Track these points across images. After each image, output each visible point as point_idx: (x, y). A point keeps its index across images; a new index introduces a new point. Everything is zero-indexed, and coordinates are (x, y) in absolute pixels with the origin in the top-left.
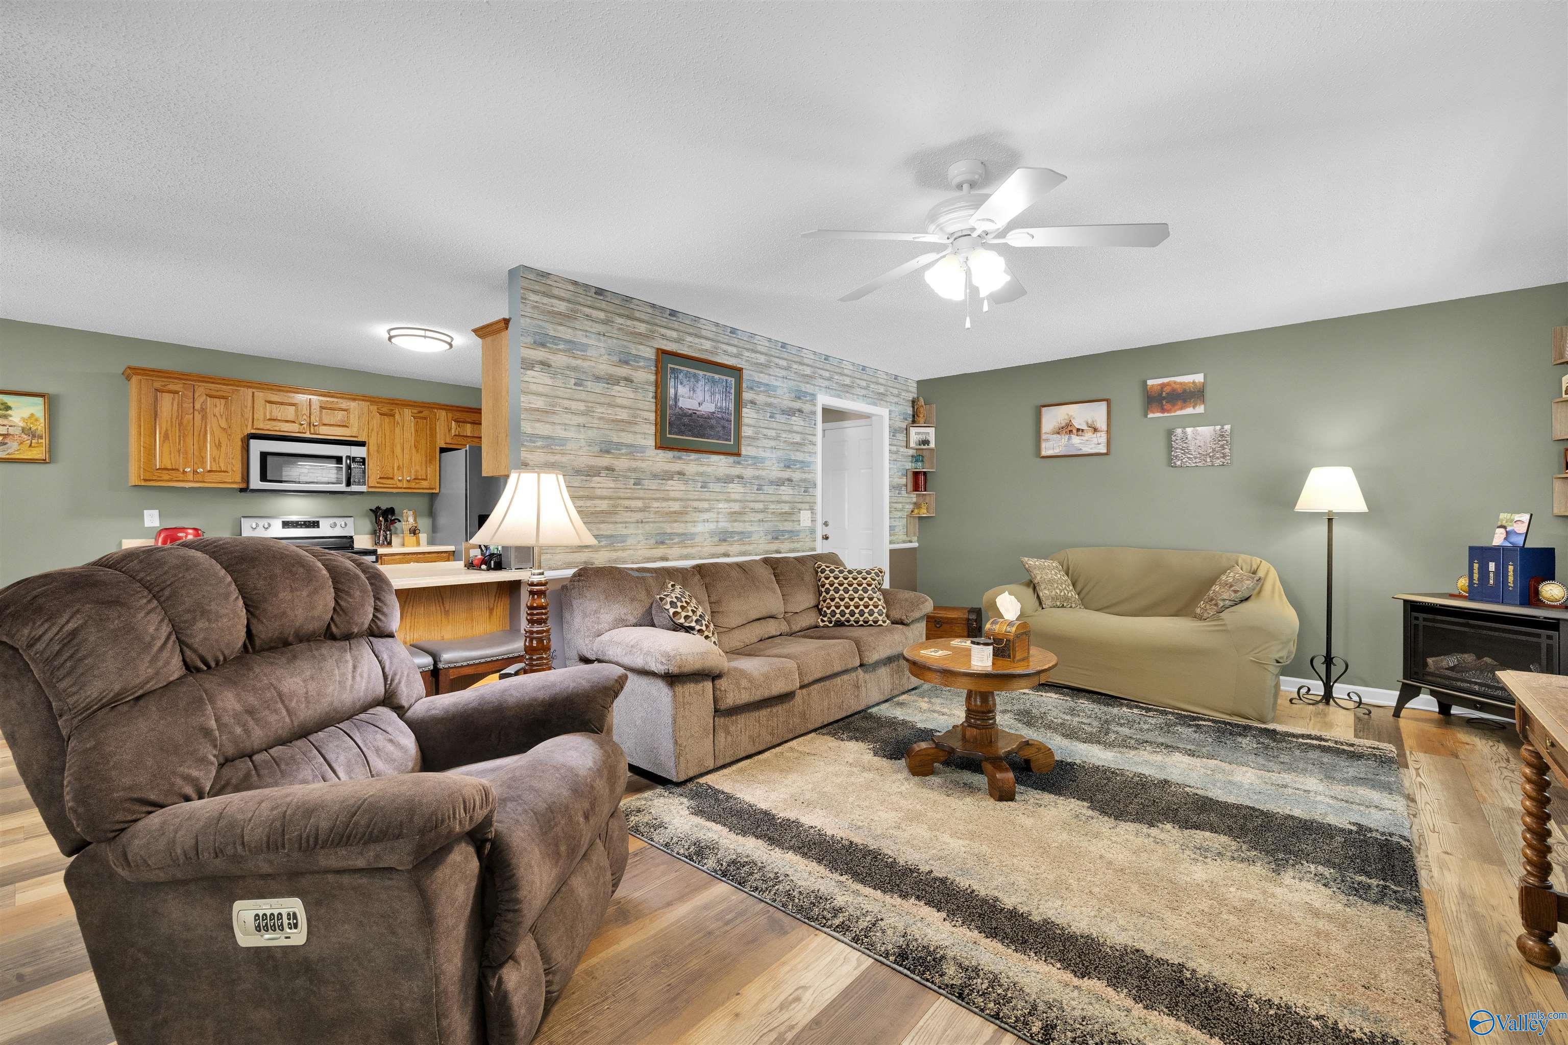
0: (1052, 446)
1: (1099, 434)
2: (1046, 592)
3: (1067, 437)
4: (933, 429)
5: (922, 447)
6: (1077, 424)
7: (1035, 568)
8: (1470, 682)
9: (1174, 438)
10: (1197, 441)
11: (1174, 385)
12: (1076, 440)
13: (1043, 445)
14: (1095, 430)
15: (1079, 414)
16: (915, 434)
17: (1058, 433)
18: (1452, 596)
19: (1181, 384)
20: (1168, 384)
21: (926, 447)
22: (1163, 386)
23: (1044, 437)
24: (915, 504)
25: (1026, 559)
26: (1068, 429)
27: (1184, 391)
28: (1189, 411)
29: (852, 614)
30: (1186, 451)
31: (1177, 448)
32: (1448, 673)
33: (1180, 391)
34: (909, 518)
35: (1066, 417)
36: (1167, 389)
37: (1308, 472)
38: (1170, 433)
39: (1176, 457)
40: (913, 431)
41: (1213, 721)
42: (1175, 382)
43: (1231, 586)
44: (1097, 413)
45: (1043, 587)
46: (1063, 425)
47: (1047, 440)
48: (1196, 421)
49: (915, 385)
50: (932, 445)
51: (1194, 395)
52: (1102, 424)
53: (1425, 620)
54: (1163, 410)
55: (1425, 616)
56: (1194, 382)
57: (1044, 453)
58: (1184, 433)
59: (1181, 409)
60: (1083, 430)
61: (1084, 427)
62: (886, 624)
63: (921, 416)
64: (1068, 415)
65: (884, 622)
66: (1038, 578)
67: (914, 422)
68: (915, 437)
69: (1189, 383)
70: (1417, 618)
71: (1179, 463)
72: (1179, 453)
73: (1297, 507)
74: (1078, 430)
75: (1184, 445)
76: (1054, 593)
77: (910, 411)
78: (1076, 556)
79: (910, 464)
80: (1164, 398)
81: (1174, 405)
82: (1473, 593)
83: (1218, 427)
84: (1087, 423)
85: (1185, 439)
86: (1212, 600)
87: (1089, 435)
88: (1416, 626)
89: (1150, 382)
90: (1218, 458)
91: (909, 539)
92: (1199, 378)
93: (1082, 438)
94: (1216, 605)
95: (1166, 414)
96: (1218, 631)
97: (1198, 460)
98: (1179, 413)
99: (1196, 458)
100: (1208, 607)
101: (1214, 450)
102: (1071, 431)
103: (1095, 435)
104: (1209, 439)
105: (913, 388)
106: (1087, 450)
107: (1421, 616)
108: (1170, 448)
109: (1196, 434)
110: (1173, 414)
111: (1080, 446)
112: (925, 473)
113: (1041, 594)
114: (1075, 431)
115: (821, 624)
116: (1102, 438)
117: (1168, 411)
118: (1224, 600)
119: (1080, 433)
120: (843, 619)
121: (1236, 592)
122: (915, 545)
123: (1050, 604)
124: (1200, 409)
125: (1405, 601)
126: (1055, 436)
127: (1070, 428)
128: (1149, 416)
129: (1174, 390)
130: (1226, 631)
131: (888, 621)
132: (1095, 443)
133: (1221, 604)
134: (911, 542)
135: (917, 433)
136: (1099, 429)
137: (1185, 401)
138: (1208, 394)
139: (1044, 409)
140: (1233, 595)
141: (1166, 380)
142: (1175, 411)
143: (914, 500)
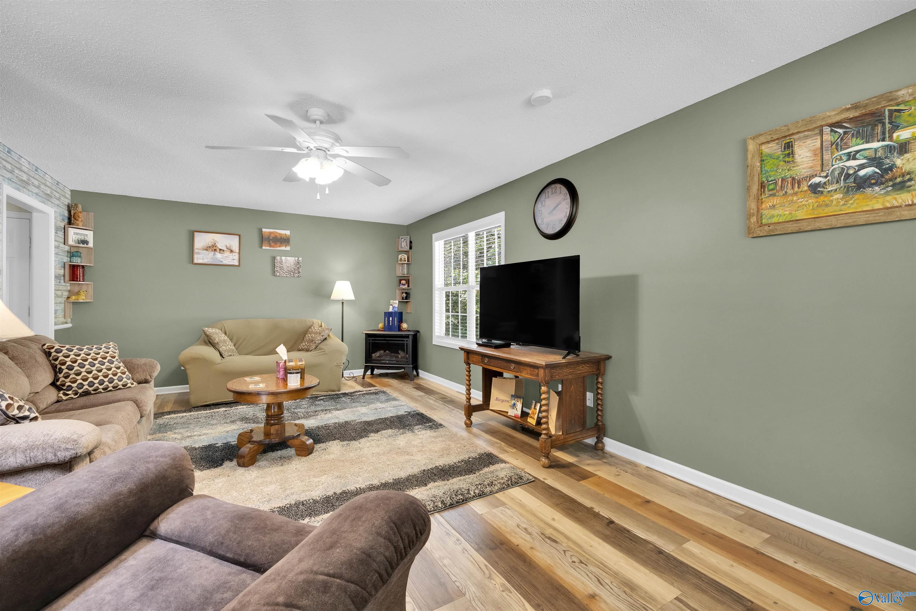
0: (201, 257)
1: (234, 254)
2: (224, 347)
3: (213, 253)
4: (92, 232)
5: (81, 245)
6: (220, 246)
7: (214, 334)
8: (385, 360)
9: (276, 261)
10: (287, 264)
11: (276, 234)
12: (218, 255)
13: (196, 256)
14: (232, 251)
15: (222, 240)
16: (73, 235)
17: (207, 250)
18: (379, 330)
19: (279, 234)
20: (273, 233)
21: (85, 245)
22: (271, 233)
23: (196, 251)
24: (69, 291)
25: (207, 329)
26: (213, 248)
27: (281, 238)
28: (283, 248)
29: (101, 383)
30: (281, 268)
31: (277, 267)
32: (379, 358)
33: (279, 237)
34: (66, 303)
35: (213, 241)
36: (273, 235)
37: (335, 282)
38: (274, 258)
39: (277, 271)
40: (72, 232)
41: (324, 396)
42: (276, 232)
43: (320, 334)
44: (233, 242)
45: (221, 345)
46: (210, 245)
47: (198, 253)
48: (286, 254)
49: (70, 193)
50: (91, 245)
51: (285, 241)
52: (236, 248)
53: (372, 340)
54: (270, 246)
55: (372, 338)
56: (285, 234)
57: (196, 261)
58: (281, 259)
59: (280, 247)
60: (223, 250)
61: (225, 249)
62: (134, 386)
63: (80, 220)
64: (213, 239)
65: (132, 384)
66: (217, 340)
67: (70, 223)
68: (74, 236)
69: (283, 234)
70: (370, 340)
71: (278, 274)
72: (278, 269)
73: (331, 297)
74: (220, 250)
75: (281, 265)
76: (228, 348)
77: (66, 214)
78: (229, 325)
79: (66, 258)
80: (271, 240)
81: (276, 244)
82: (384, 329)
83: (297, 258)
84: (226, 247)
85: (281, 262)
86: (312, 341)
87: (227, 254)
88: (369, 343)
89: (264, 230)
90: (296, 273)
91: (65, 321)
92: (288, 232)
93: (223, 255)
94: (315, 343)
95: (272, 248)
96: (322, 355)
97: (287, 274)
98: (278, 248)
99: (286, 272)
100: (311, 344)
101: (294, 269)
102: (215, 250)
103: (231, 254)
104: (292, 264)
105: (68, 195)
106: (226, 262)
107: (371, 339)
108: (274, 266)
109: (286, 260)
110: (275, 249)
111: (222, 260)
112: (83, 267)
113: (221, 349)
114: (218, 250)
115: (64, 398)
116: (236, 256)
117: (273, 247)
118: (318, 340)
119: (222, 252)
120: (91, 389)
121: (322, 336)
122: (70, 325)
123: (227, 354)
124: (288, 248)
125: (366, 334)
126: (204, 251)
127: (215, 248)
128: (263, 248)
129: (276, 237)
130: (326, 354)
131: (135, 383)
132: (232, 259)
133: (317, 342)
134: (66, 323)
135: (74, 233)
136: (234, 251)
137: (281, 243)
138: (291, 242)
139: (196, 234)
140: (322, 337)
141: (272, 230)
142: (276, 248)
143: (69, 288)
